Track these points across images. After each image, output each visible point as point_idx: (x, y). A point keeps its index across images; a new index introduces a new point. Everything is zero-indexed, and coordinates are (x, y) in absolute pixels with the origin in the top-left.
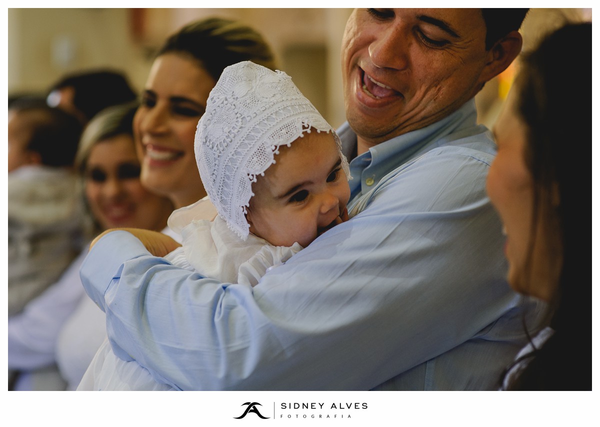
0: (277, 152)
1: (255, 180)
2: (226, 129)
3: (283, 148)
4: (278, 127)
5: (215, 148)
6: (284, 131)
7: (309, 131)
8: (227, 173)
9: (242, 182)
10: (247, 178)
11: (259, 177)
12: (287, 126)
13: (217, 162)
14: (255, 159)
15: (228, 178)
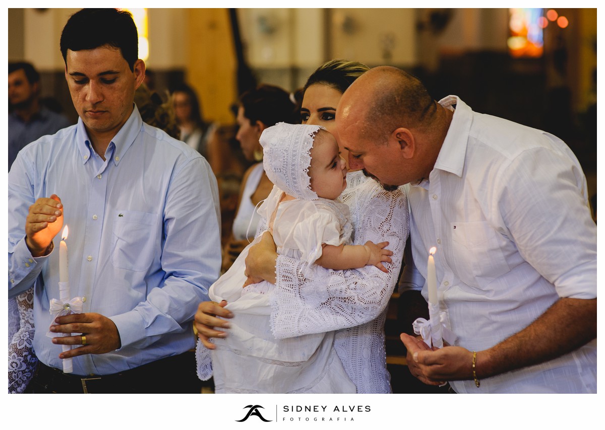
0: (310, 153)
1: (308, 170)
2: (281, 160)
3: (311, 150)
4: (302, 144)
5: (282, 170)
6: (306, 143)
7: (314, 136)
8: (294, 177)
9: (302, 175)
10: (304, 173)
11: (309, 168)
12: (305, 141)
13: (286, 175)
14: (302, 162)
15: (295, 178)
